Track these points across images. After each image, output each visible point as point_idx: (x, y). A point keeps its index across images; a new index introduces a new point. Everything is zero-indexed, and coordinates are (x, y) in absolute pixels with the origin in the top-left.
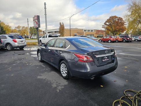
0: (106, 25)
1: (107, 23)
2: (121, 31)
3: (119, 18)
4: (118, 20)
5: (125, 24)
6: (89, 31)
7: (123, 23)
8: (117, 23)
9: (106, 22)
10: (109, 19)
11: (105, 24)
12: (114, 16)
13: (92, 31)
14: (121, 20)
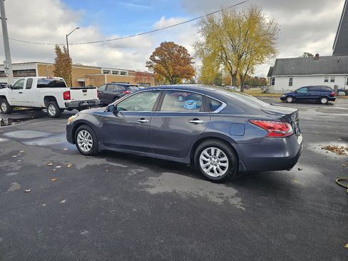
0: (155, 61)
1: (157, 58)
2: (186, 75)
3: (181, 47)
4: (179, 51)
5: (192, 61)
6: (115, 73)
7: (189, 59)
8: (177, 57)
9: (154, 54)
10: (161, 48)
11: (152, 58)
12: (169, 43)
13: (123, 73)
14: (184, 53)
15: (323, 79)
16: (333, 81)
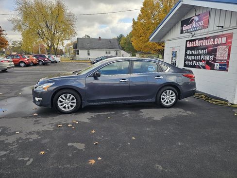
15: (105, 52)
16: (110, 53)
